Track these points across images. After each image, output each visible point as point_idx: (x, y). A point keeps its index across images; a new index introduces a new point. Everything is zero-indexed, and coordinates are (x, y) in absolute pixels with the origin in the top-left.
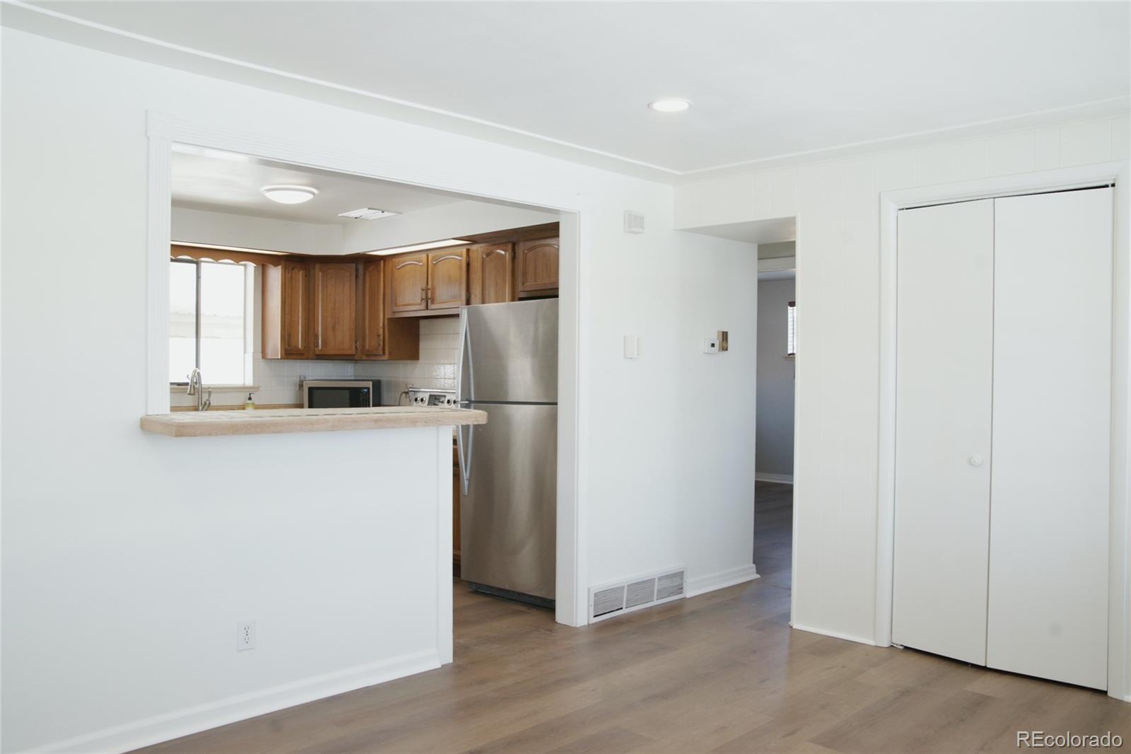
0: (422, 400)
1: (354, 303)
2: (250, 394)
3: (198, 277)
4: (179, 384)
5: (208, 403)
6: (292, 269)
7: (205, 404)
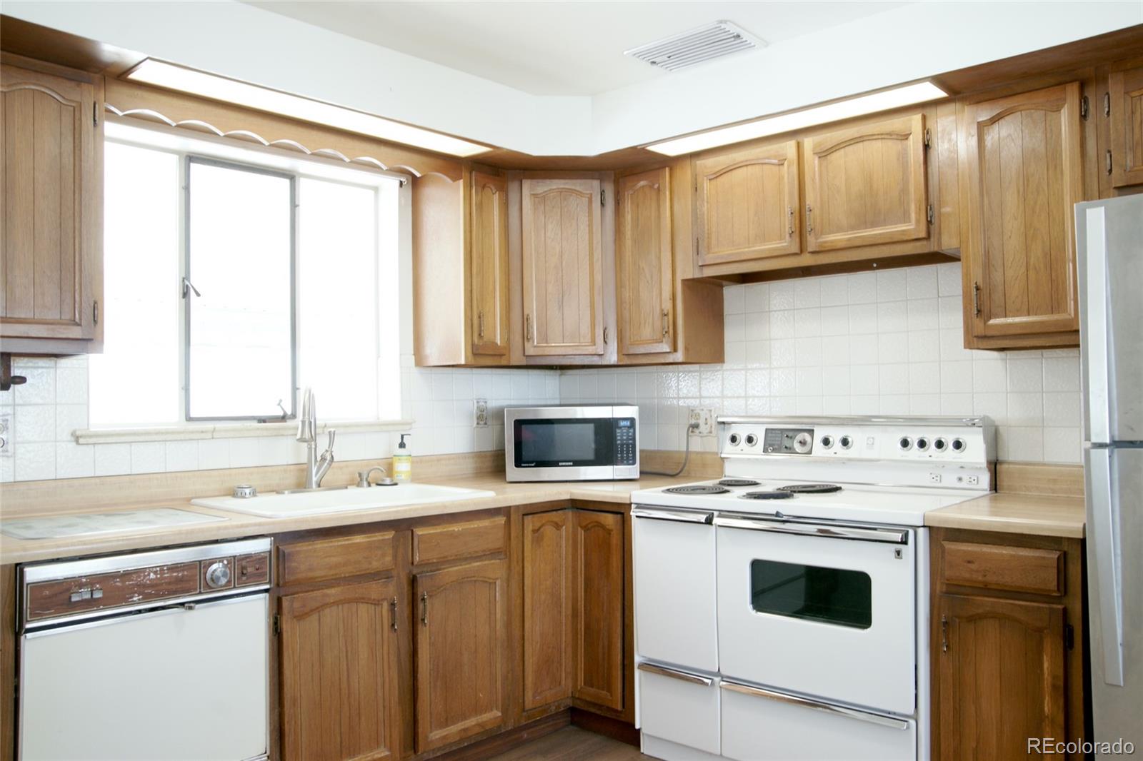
0: (750, 440)
1: (597, 254)
2: (402, 436)
3: (294, 206)
4: (262, 420)
5: (329, 458)
6: (484, 187)
7: (323, 459)
